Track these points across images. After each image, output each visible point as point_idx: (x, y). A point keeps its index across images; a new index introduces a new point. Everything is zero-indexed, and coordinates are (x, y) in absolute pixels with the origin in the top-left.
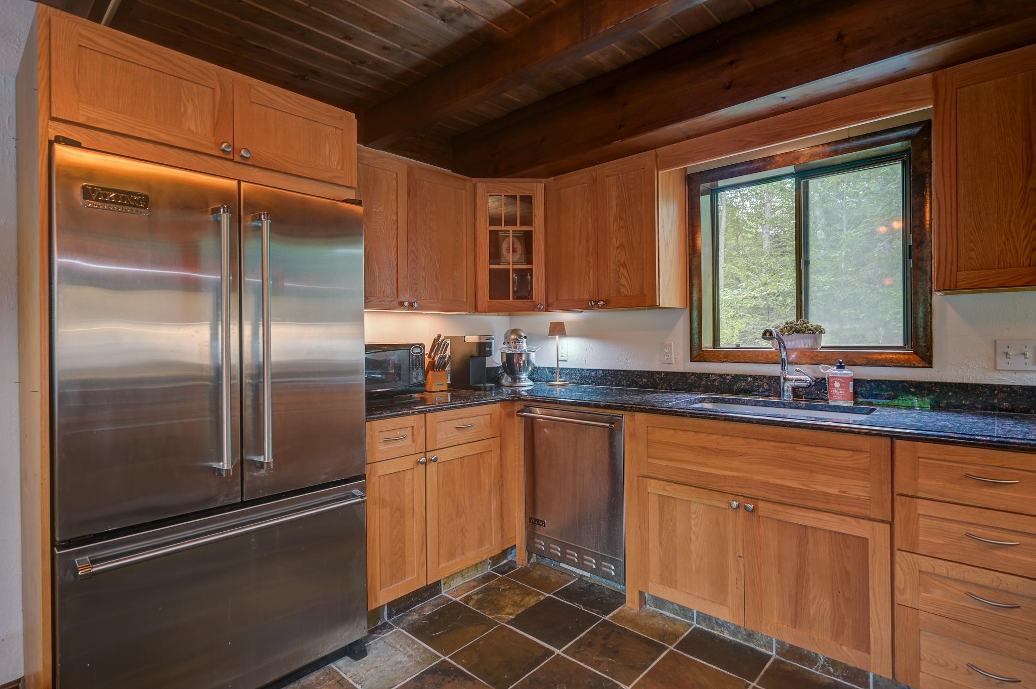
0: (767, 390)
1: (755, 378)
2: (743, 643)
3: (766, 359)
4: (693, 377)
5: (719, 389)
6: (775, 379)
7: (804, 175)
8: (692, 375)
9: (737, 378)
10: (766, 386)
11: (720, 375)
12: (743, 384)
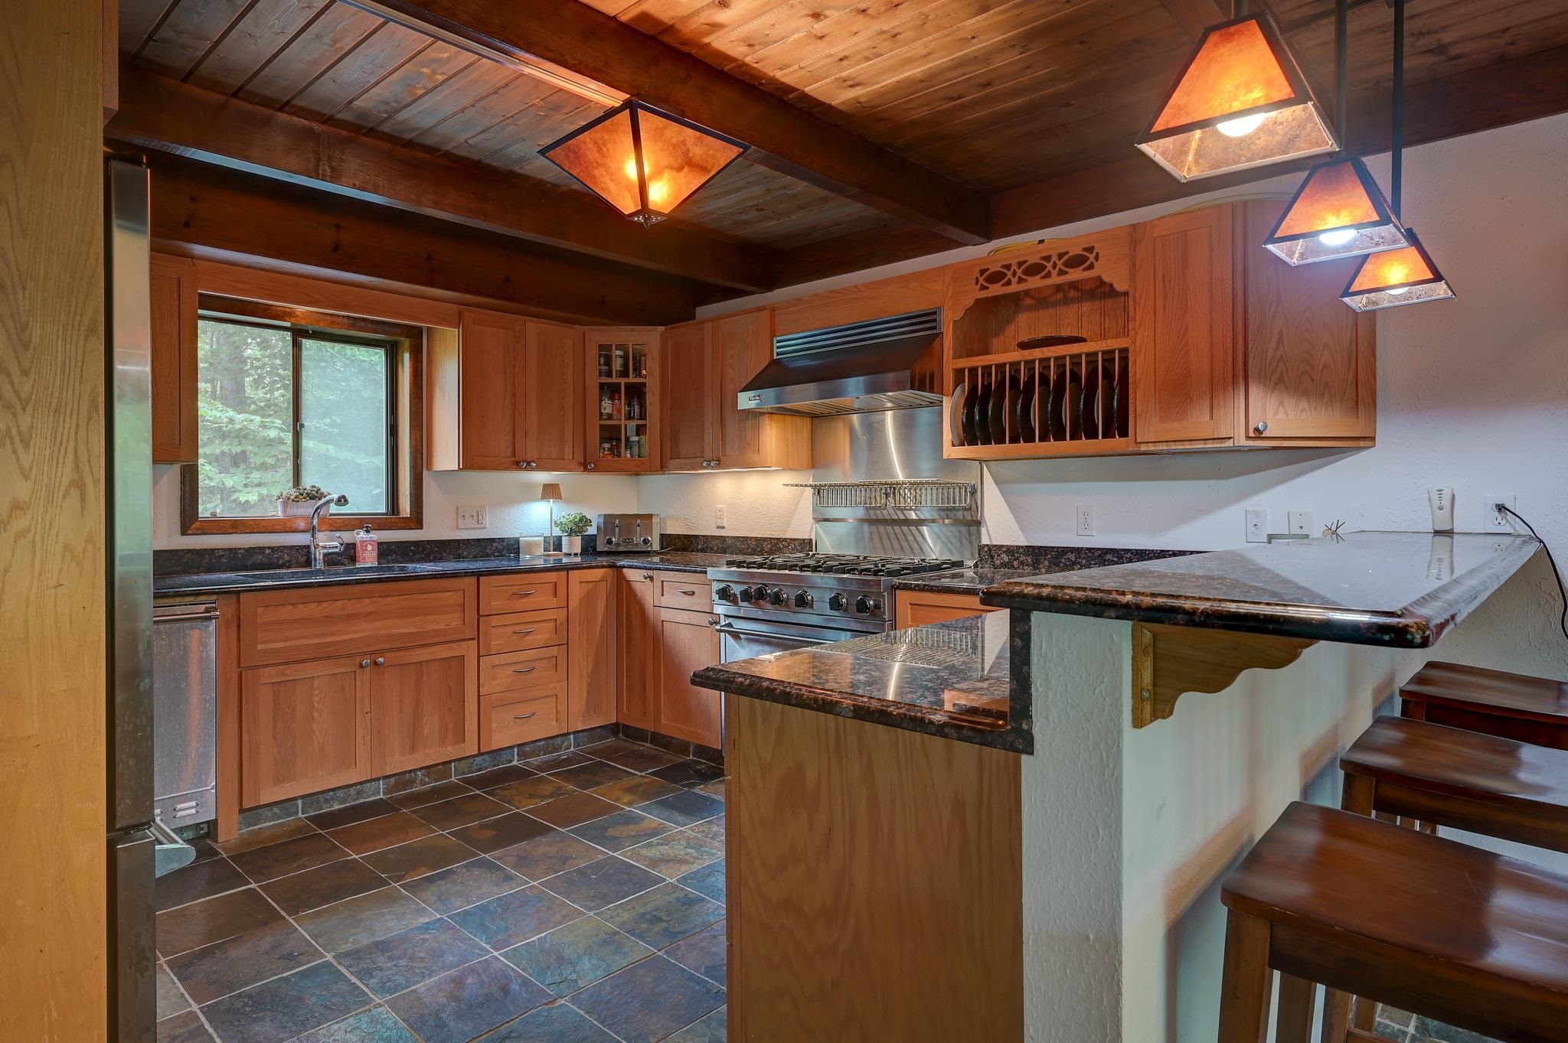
0: (288, 562)
1: (273, 549)
2: (354, 803)
3: (284, 527)
4: (190, 554)
5: (227, 567)
6: (297, 549)
7: (299, 334)
8: (187, 553)
9: (251, 551)
10: (286, 557)
11: (230, 550)
12: (260, 557)
